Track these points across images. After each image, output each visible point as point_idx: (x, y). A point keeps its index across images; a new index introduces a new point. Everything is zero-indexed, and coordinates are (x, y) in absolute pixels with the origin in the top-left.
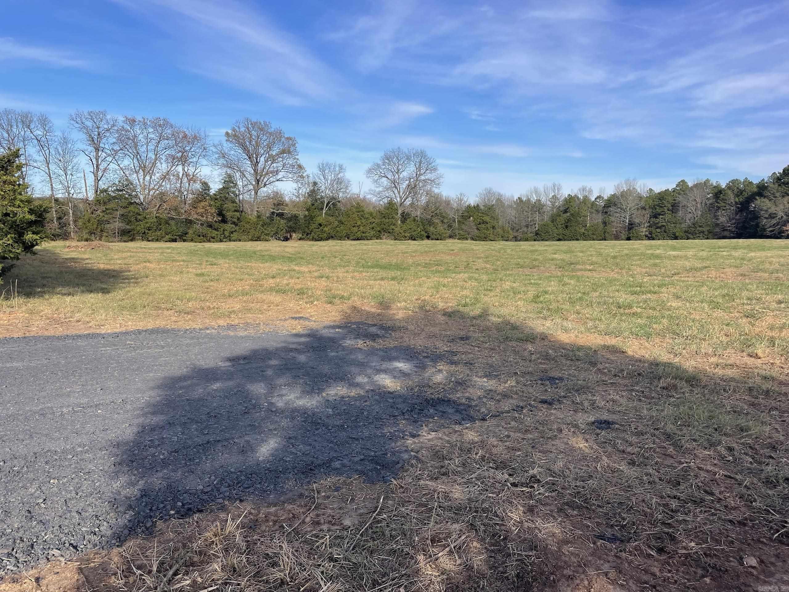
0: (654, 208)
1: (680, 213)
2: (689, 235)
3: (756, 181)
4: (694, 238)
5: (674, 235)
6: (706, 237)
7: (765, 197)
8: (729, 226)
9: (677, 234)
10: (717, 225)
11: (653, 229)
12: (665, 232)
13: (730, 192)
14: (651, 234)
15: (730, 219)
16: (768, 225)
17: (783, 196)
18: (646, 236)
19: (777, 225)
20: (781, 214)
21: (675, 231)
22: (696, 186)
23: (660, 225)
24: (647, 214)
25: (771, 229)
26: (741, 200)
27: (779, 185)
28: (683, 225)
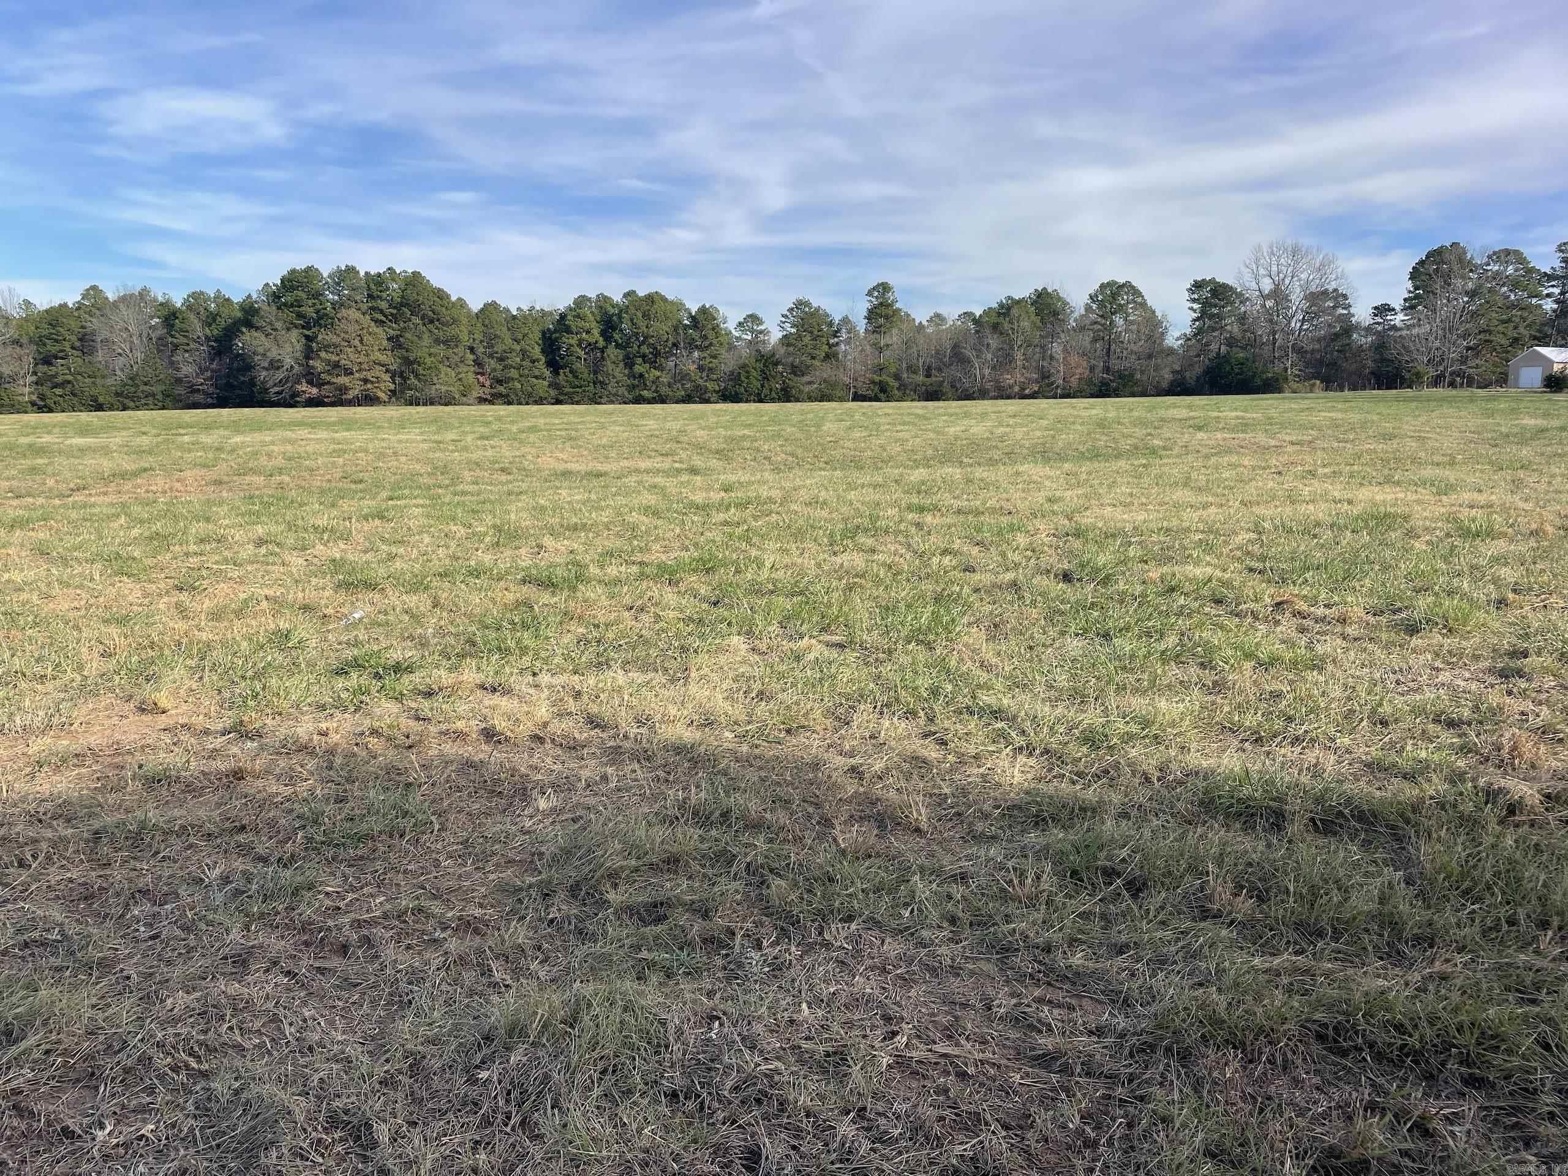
0: (40, 342)
1: (100, 356)
2: (126, 401)
3: (237, 298)
4: (137, 408)
5: (96, 401)
6: (160, 404)
7: (257, 329)
8: (202, 384)
9: (101, 399)
10: (179, 381)
11: (45, 389)
12: (74, 395)
13: (192, 317)
14: (42, 399)
15: (202, 370)
16: (271, 383)
17: (288, 329)
18: (33, 404)
19: (287, 381)
20: (288, 361)
21: (94, 392)
22: (123, 299)
23: (60, 379)
24: (28, 355)
25: (277, 389)
26: (216, 332)
27: (279, 308)
28: (110, 381)
